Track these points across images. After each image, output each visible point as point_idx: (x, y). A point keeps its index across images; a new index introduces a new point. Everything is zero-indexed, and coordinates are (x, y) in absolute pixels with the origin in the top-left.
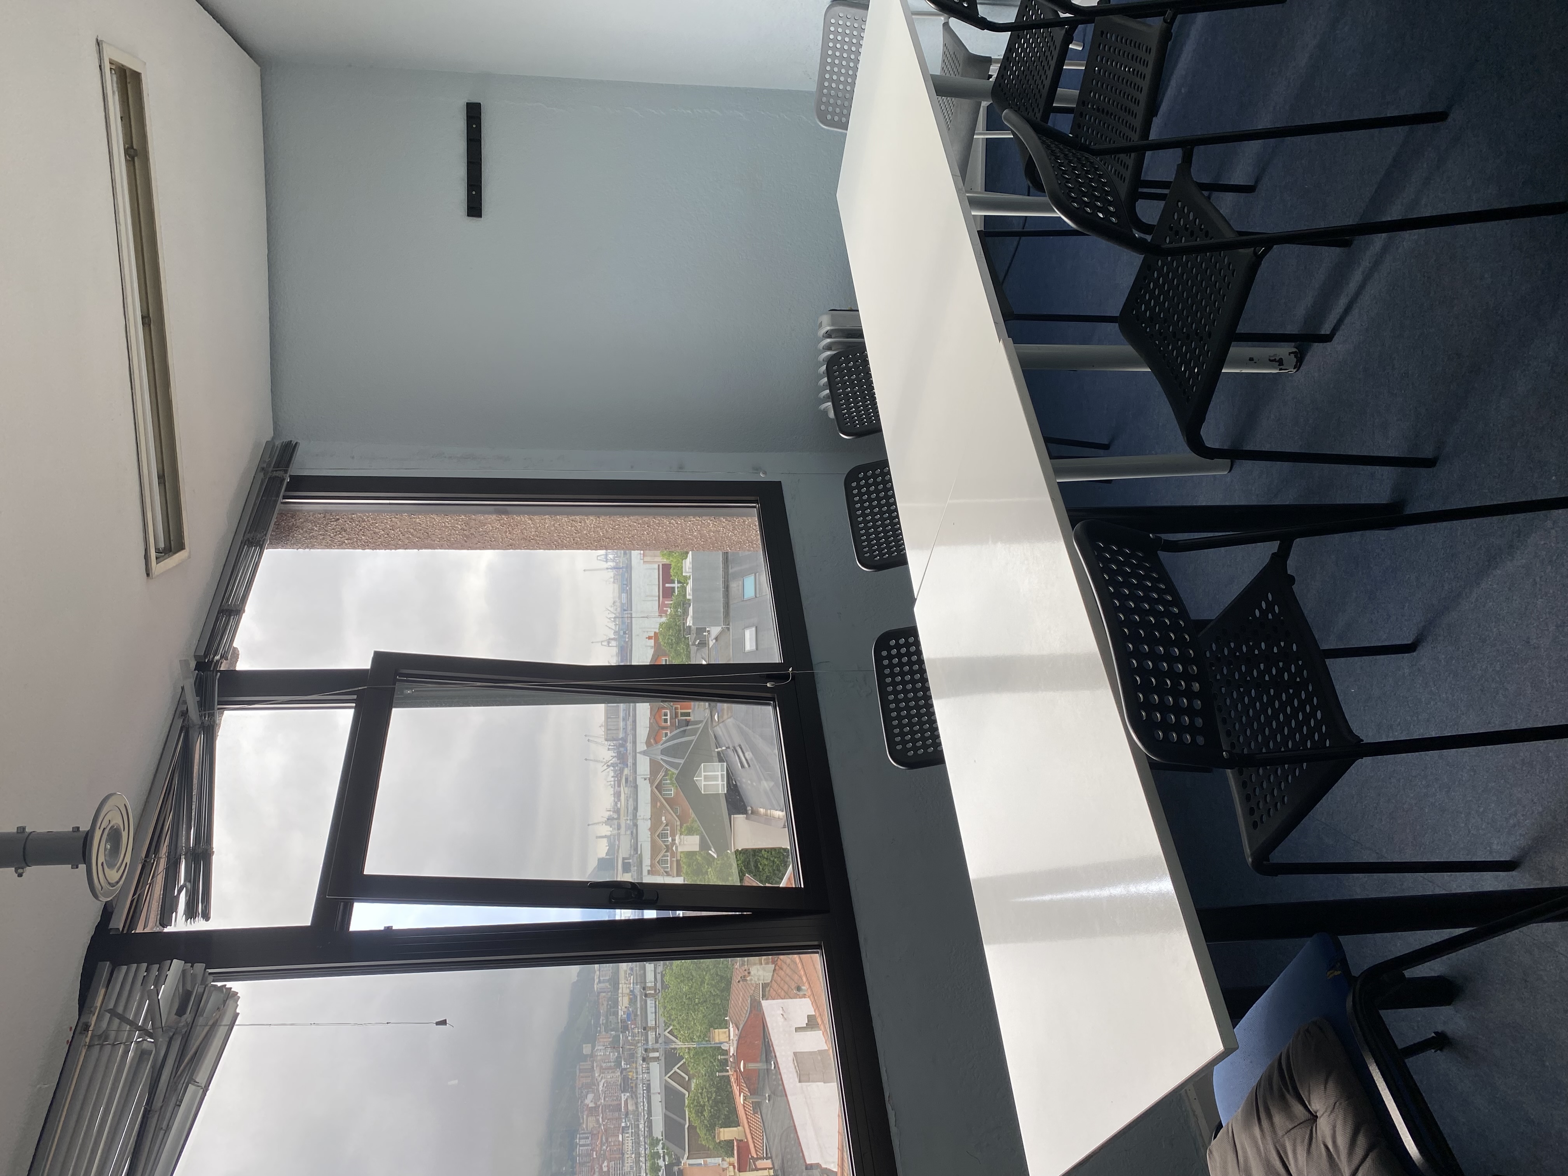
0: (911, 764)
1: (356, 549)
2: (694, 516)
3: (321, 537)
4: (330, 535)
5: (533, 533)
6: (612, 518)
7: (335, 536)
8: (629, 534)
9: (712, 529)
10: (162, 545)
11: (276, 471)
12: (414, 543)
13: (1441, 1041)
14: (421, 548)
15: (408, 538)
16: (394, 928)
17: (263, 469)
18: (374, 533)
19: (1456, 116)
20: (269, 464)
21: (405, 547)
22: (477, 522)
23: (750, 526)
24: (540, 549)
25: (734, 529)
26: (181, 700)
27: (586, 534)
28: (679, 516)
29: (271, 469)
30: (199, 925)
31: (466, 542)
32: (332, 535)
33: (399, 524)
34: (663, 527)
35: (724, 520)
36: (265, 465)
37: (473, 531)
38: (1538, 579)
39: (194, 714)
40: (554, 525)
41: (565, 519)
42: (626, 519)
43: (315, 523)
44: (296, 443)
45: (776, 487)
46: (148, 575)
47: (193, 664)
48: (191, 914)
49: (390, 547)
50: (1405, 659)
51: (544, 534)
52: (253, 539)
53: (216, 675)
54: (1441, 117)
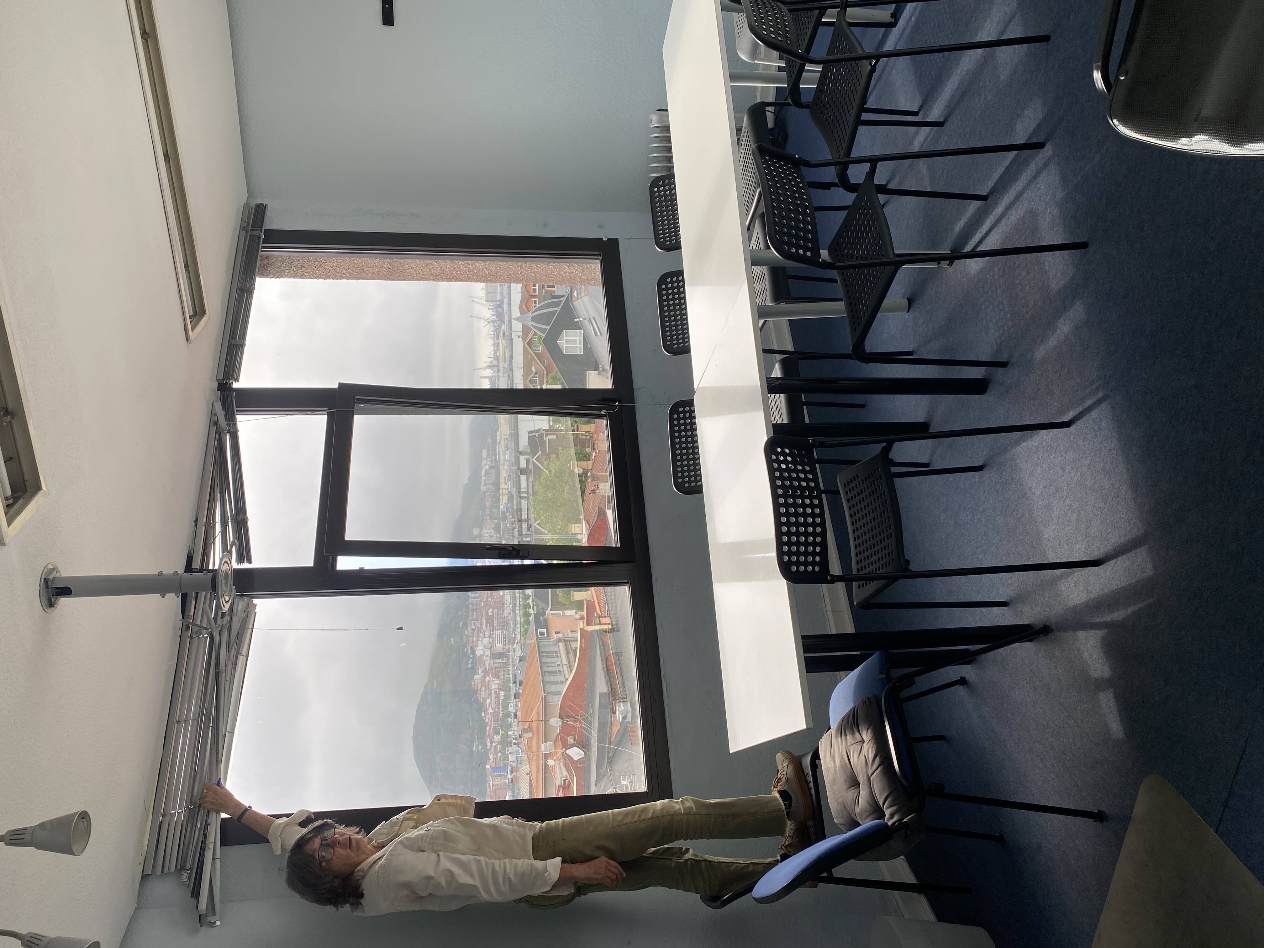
0: (687, 492)
1: (312, 278)
2: (555, 263)
3: (287, 271)
4: (293, 270)
5: (438, 271)
6: (495, 262)
7: (297, 270)
8: (507, 273)
9: (568, 271)
10: (192, 313)
11: (254, 230)
12: (353, 275)
13: (962, 682)
14: (359, 279)
15: (349, 273)
16: (365, 568)
17: (244, 228)
18: (325, 269)
20: (248, 223)
21: (347, 278)
22: (398, 263)
23: (595, 269)
24: (443, 281)
25: (584, 271)
26: (213, 414)
27: (476, 273)
28: (543, 262)
29: (250, 228)
31: (390, 276)
32: (295, 270)
33: (342, 263)
34: (532, 269)
35: (576, 266)
36: (245, 225)
37: (395, 269)
39: (223, 422)
40: (453, 266)
41: (461, 263)
42: (505, 263)
43: (283, 262)
44: (266, 205)
45: (613, 244)
46: (187, 340)
47: (216, 385)
48: (240, 560)
49: (337, 278)
50: (977, 474)
51: (446, 272)
52: (245, 287)
53: (233, 394)
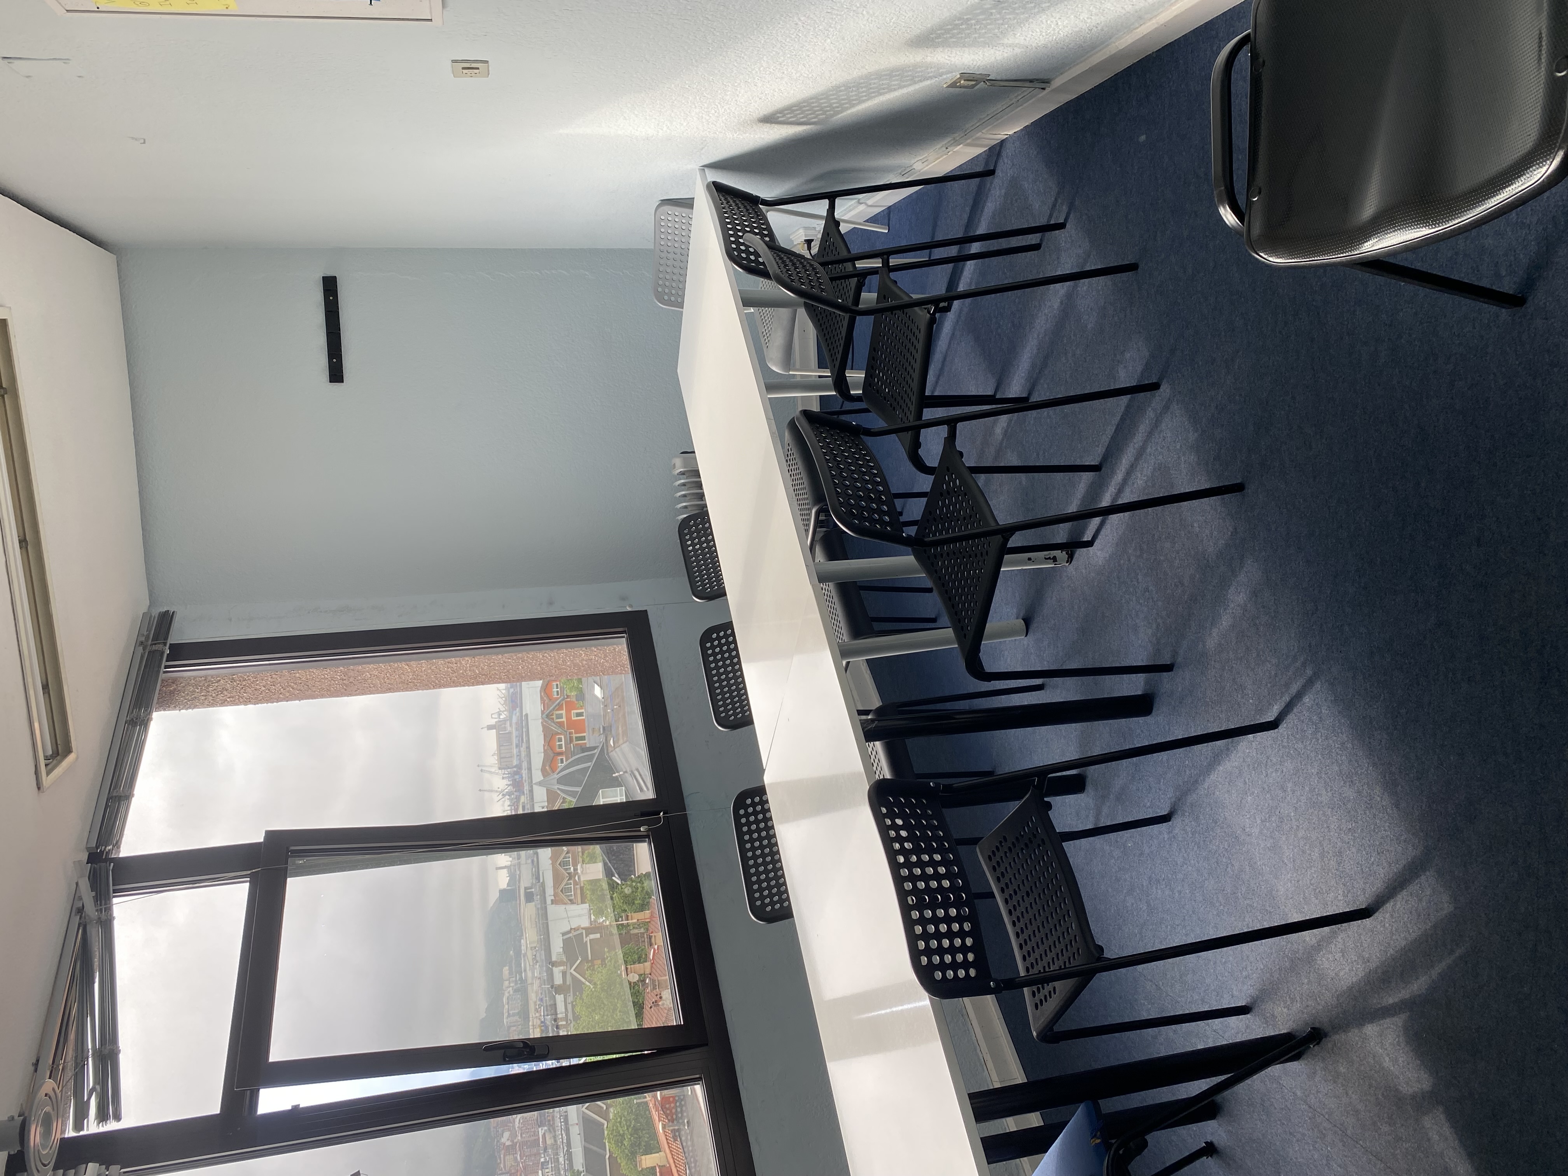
0: (770, 918)
1: (239, 705)
2: (566, 648)
3: (203, 698)
4: (211, 696)
5: (410, 677)
6: (487, 657)
7: (218, 695)
8: (504, 669)
9: (585, 658)
10: (50, 752)
11: (155, 644)
12: (295, 695)
13: (1210, 1150)
14: (302, 699)
15: (289, 691)
16: (301, 1106)
17: (142, 643)
18: (256, 690)
19: (1165, 388)
20: (147, 637)
21: (287, 699)
22: (356, 672)
23: (620, 652)
24: (418, 690)
25: (606, 656)
26: (76, 896)
27: (463, 673)
28: (552, 650)
29: (150, 642)
30: (112, 1126)
31: (346, 690)
32: (214, 695)
33: (279, 680)
34: (537, 660)
35: (595, 650)
36: (143, 639)
37: (351, 680)
38: (1247, 781)
39: (90, 909)
40: (430, 668)
41: (441, 662)
42: (500, 657)
43: (196, 686)
44: (173, 612)
45: (642, 616)
46: (39, 788)
47: (85, 856)
48: (102, 1116)
49: (272, 700)
50: (1163, 826)
51: (421, 676)
52: (137, 719)
53: (110, 865)
54: (1155, 386)
